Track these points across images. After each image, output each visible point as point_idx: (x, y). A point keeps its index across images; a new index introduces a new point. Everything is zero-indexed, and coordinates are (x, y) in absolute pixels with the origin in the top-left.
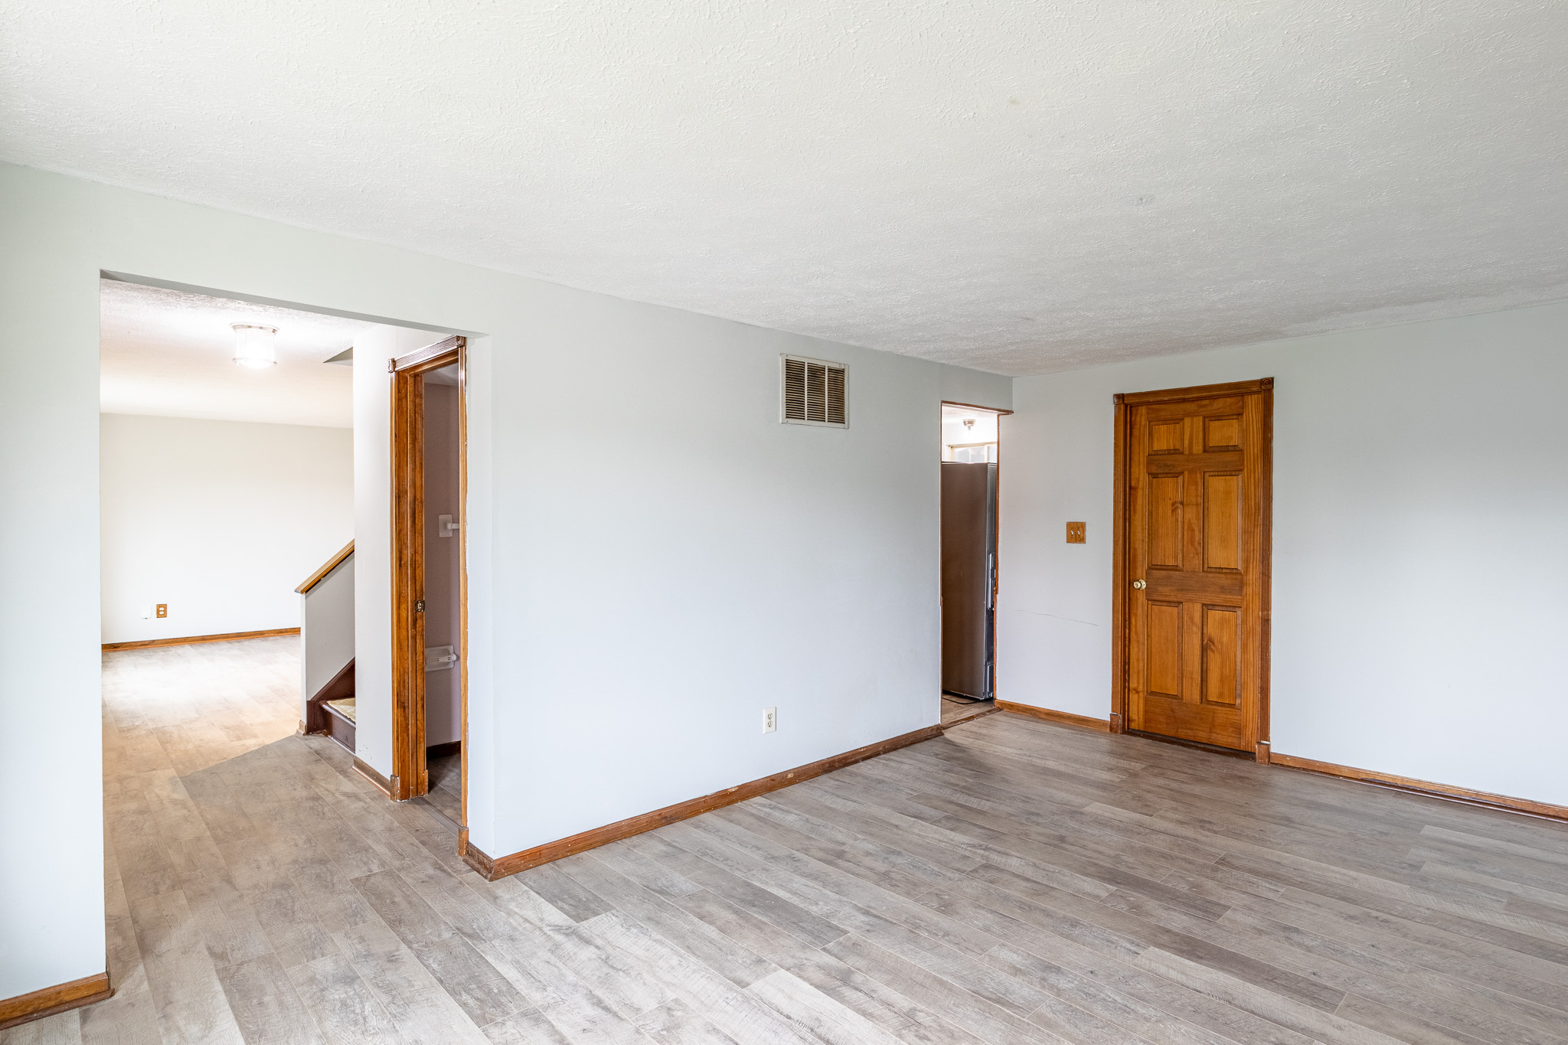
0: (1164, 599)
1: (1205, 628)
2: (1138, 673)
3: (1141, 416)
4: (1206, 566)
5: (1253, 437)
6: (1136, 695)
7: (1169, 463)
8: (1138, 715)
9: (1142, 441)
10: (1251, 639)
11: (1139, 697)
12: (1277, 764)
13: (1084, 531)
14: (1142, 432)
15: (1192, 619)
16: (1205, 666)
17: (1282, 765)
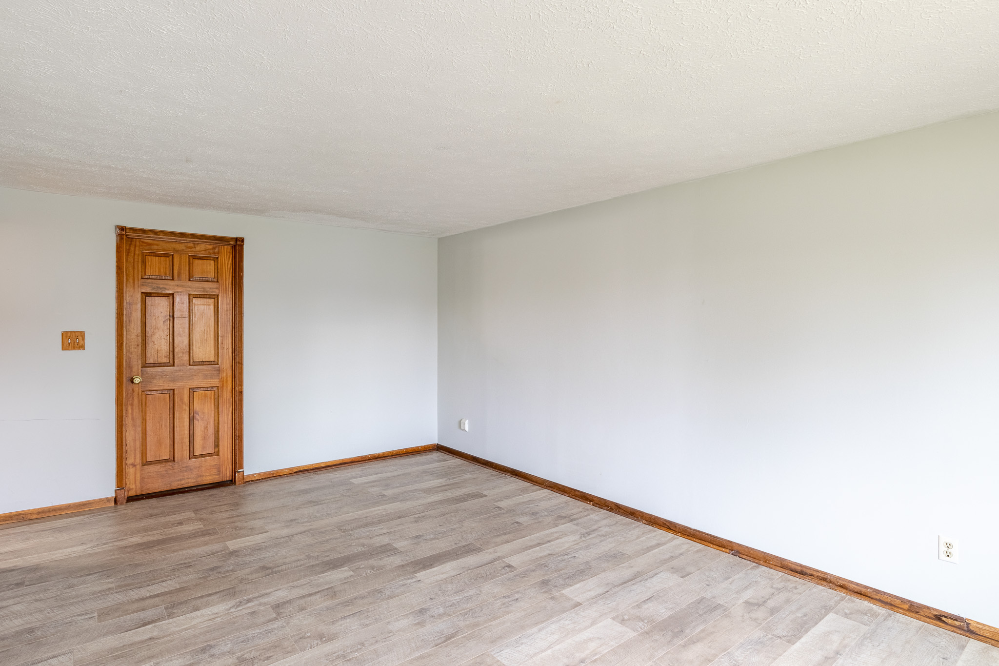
0: (158, 388)
1: (191, 405)
2: (135, 451)
3: (135, 246)
4: (192, 361)
5: (226, 274)
6: (134, 469)
7: (161, 286)
8: (135, 483)
9: (136, 266)
10: (225, 407)
11: (136, 469)
12: (249, 481)
13: (83, 339)
14: (136, 260)
15: (182, 400)
16: (191, 432)
17: (252, 481)
